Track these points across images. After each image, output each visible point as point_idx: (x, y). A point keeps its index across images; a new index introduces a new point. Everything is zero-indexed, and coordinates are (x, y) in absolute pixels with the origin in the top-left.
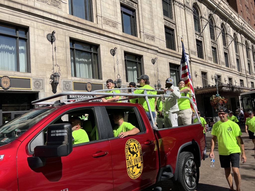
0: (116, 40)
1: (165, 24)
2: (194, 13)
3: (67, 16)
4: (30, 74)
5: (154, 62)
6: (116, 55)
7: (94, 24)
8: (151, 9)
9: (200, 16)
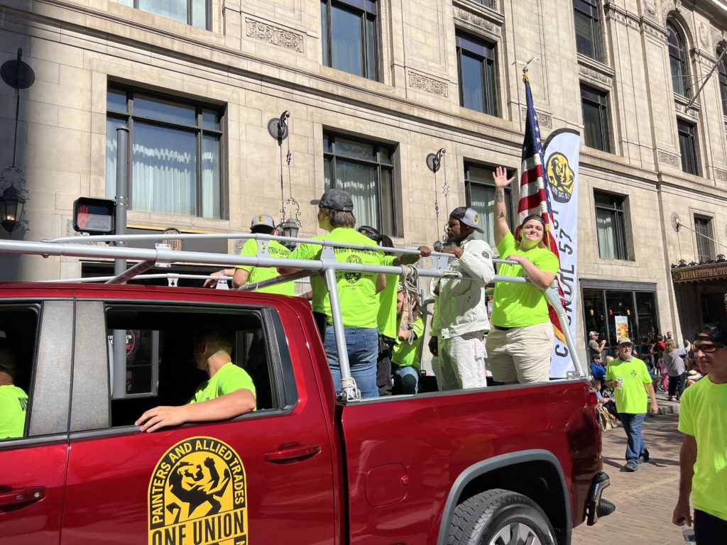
0: (442, 128)
1: (582, 78)
2: (670, 39)
3: (317, 72)
4: (227, 223)
6: (441, 168)
7: (385, 87)
8: (542, 36)
9: (689, 49)
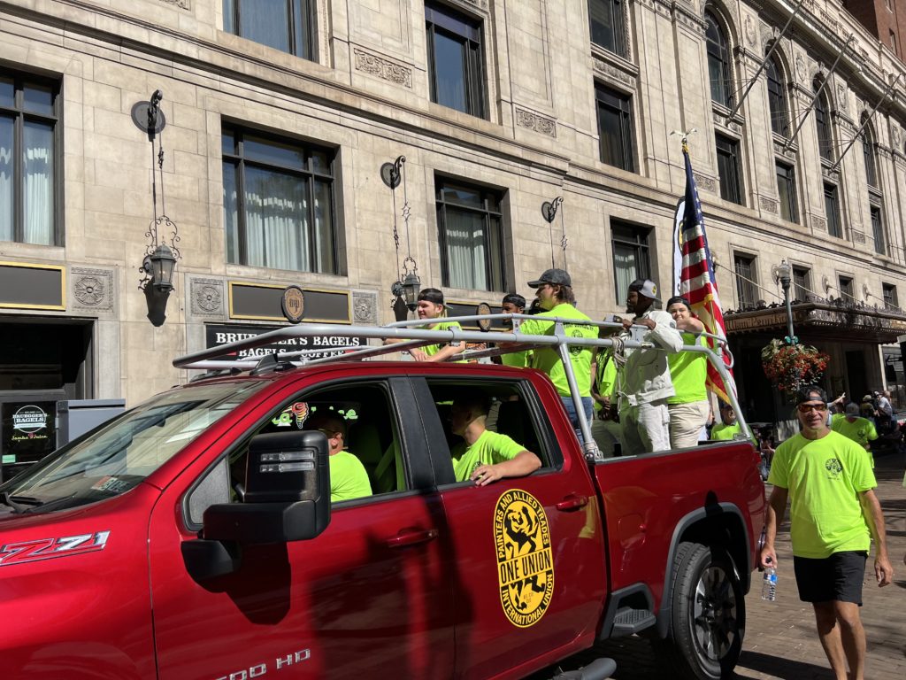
0: (404, 129)
1: (598, 75)
2: (709, 33)
3: (212, 37)
4: (61, 251)
5: (549, 214)
6: (402, 184)
7: (322, 67)
8: (543, 16)
9: (733, 46)
